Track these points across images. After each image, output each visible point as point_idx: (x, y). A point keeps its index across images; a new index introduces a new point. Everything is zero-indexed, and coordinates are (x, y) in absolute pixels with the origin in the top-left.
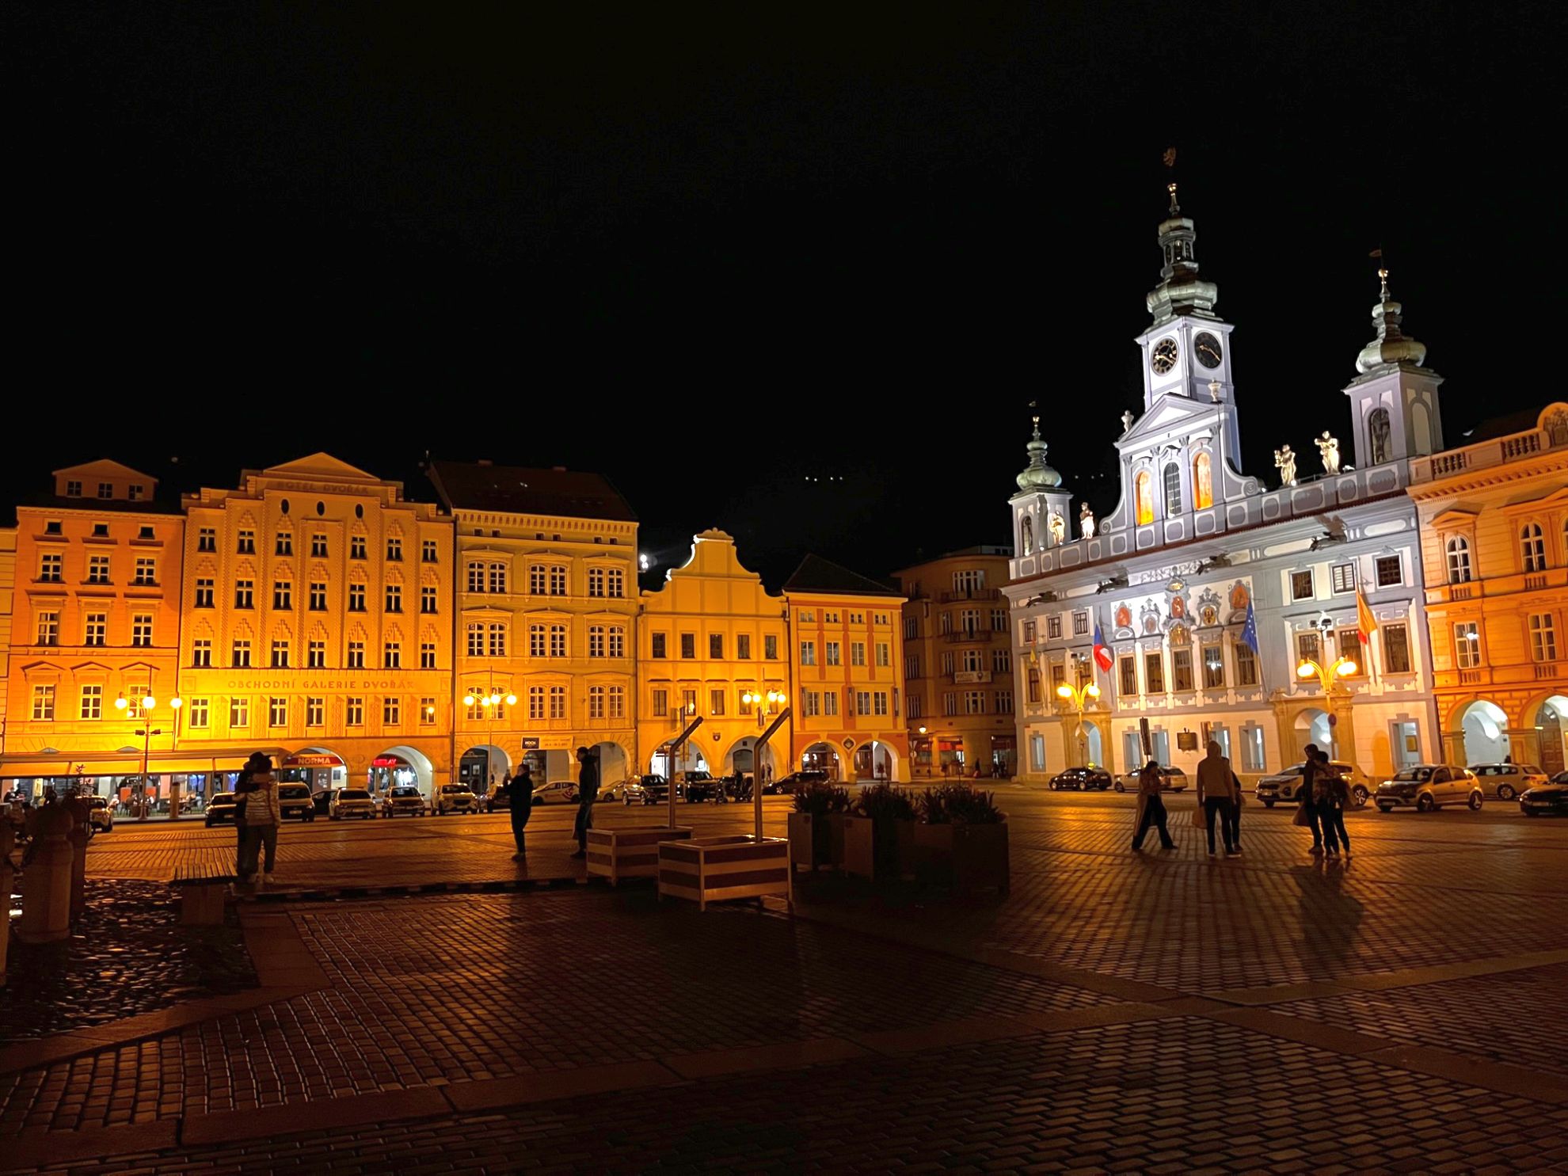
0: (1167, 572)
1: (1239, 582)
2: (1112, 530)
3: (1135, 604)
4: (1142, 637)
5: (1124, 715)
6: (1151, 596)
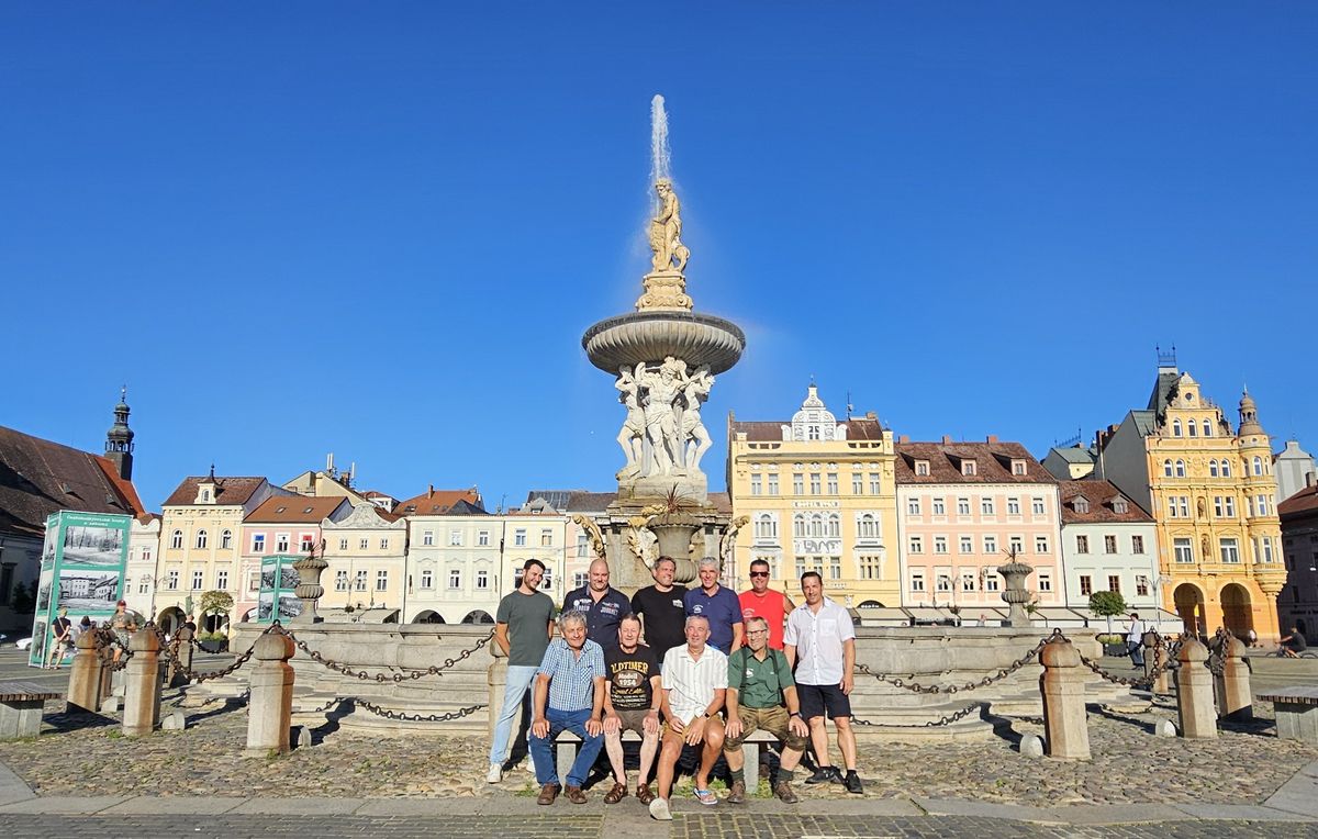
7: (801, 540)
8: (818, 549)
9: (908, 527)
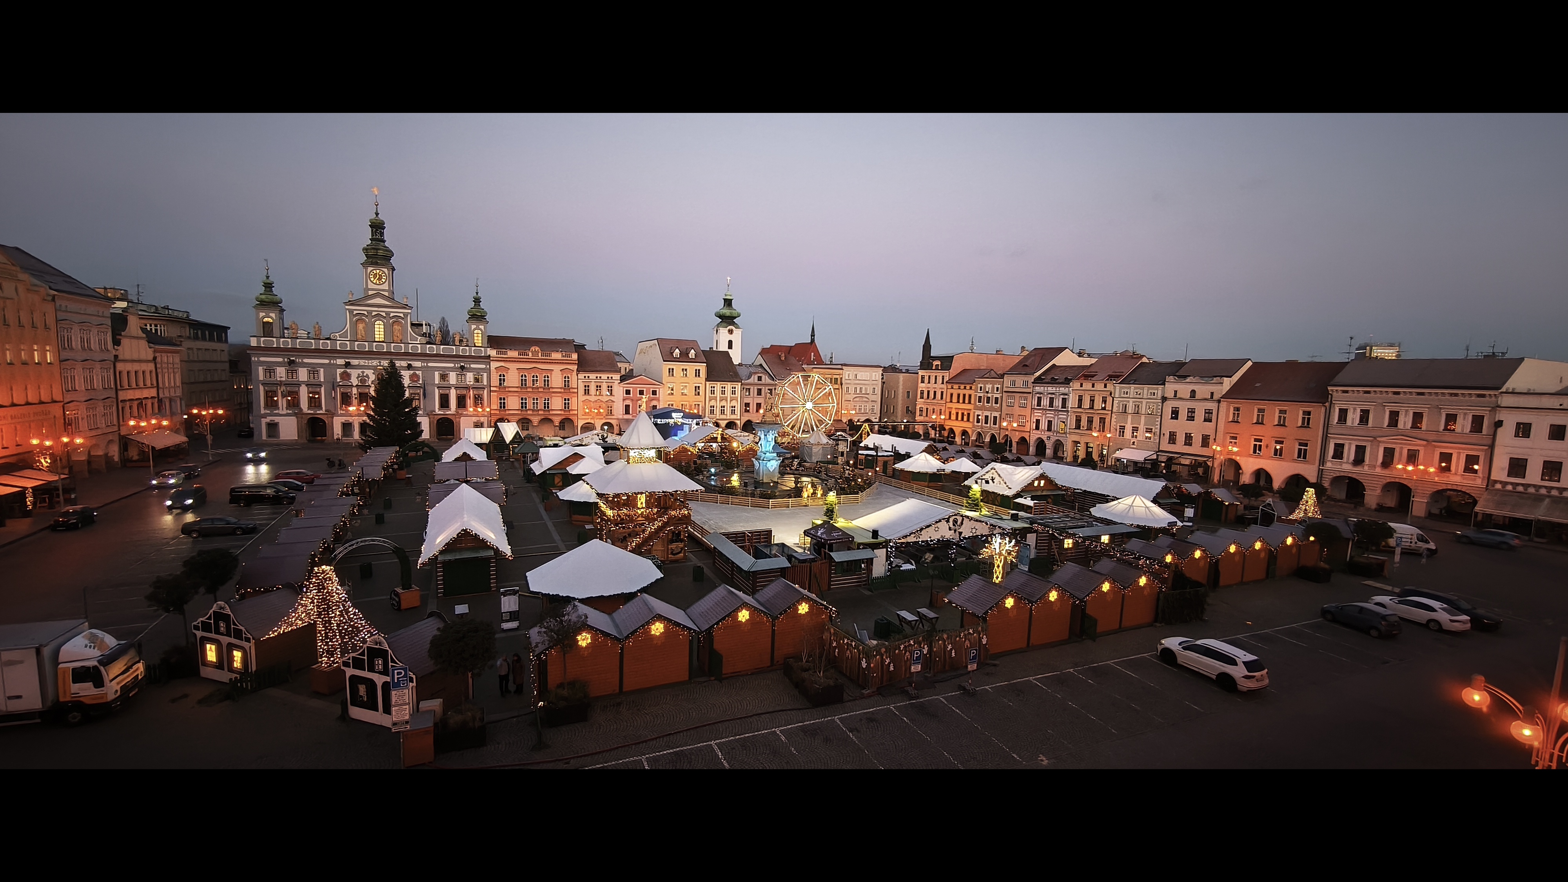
0: (375, 363)
1: (415, 374)
2: (338, 339)
3: (354, 373)
4: (357, 385)
5: (342, 415)
6: (364, 370)
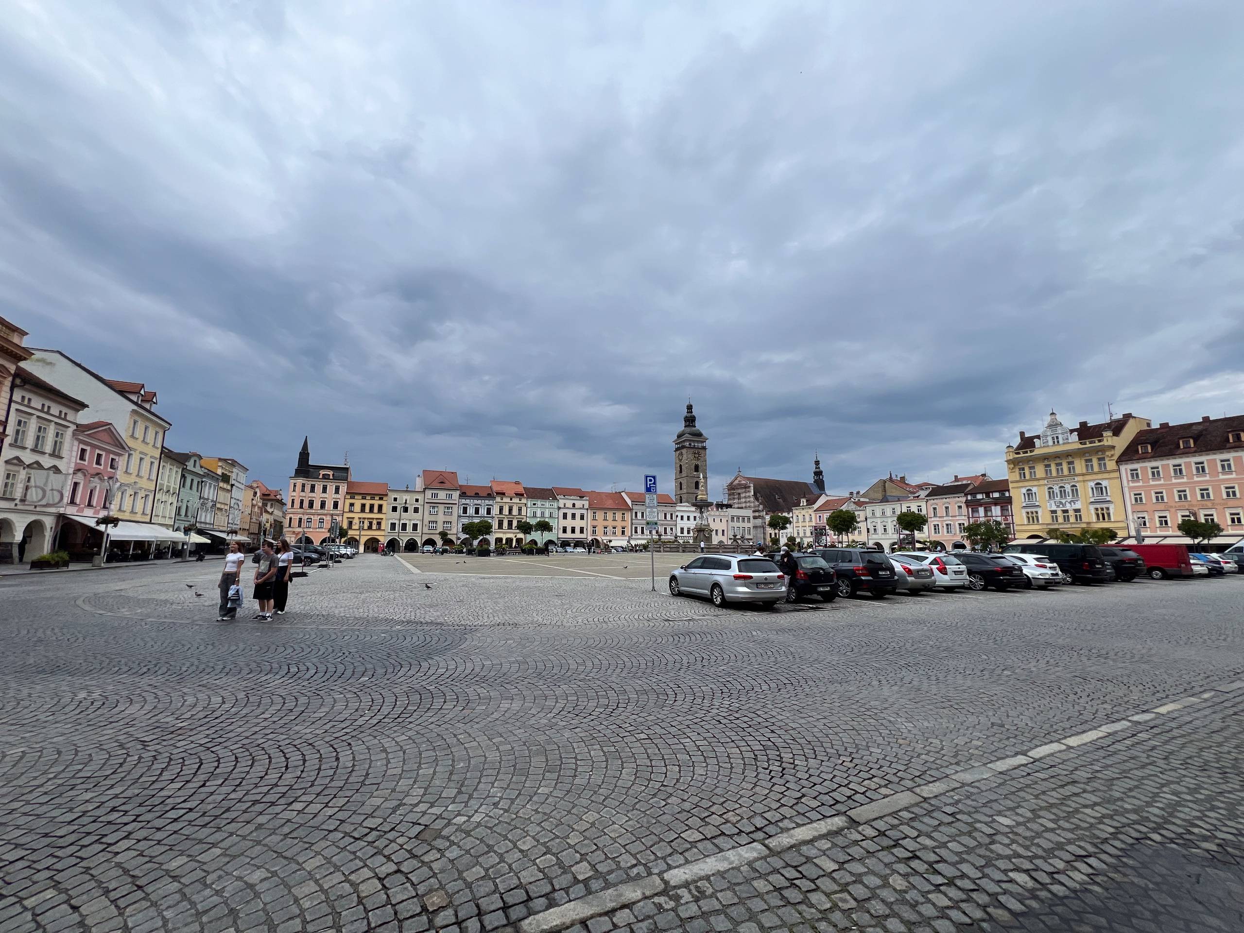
7: (1052, 502)
8: (1064, 505)
9: (1130, 488)
